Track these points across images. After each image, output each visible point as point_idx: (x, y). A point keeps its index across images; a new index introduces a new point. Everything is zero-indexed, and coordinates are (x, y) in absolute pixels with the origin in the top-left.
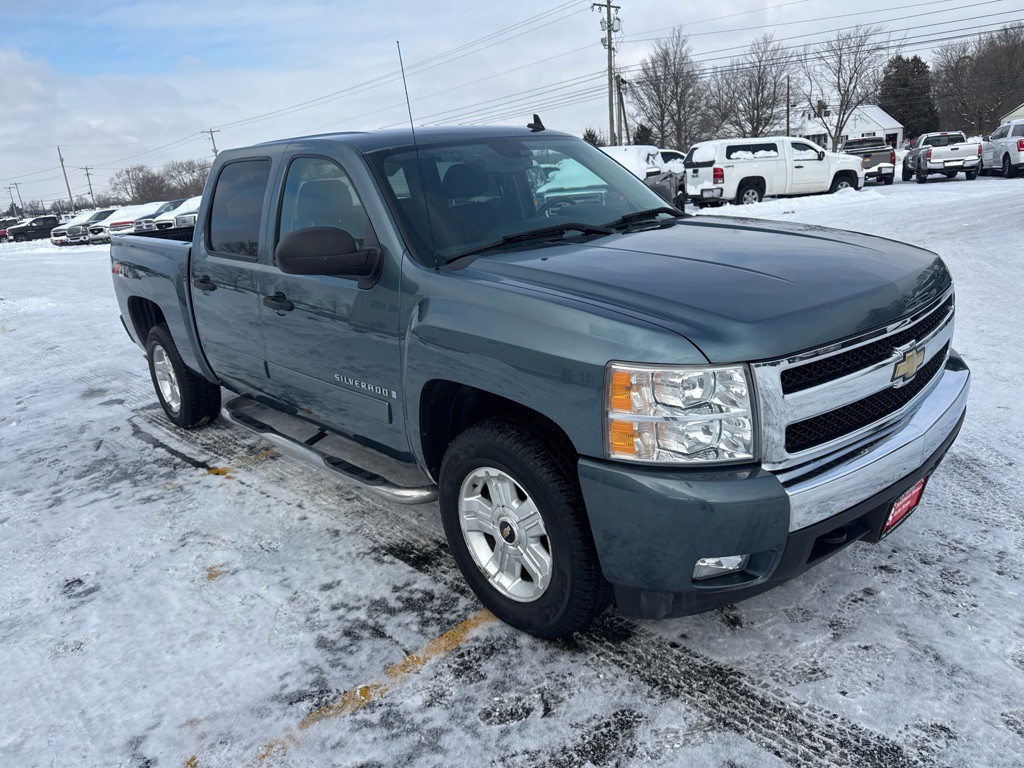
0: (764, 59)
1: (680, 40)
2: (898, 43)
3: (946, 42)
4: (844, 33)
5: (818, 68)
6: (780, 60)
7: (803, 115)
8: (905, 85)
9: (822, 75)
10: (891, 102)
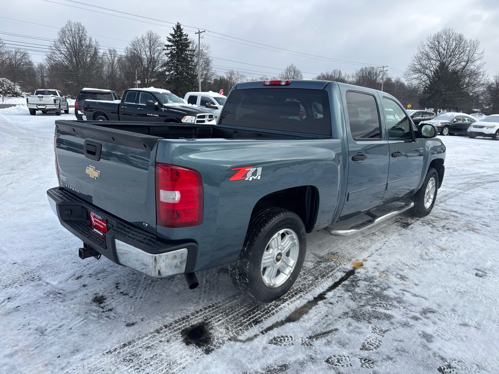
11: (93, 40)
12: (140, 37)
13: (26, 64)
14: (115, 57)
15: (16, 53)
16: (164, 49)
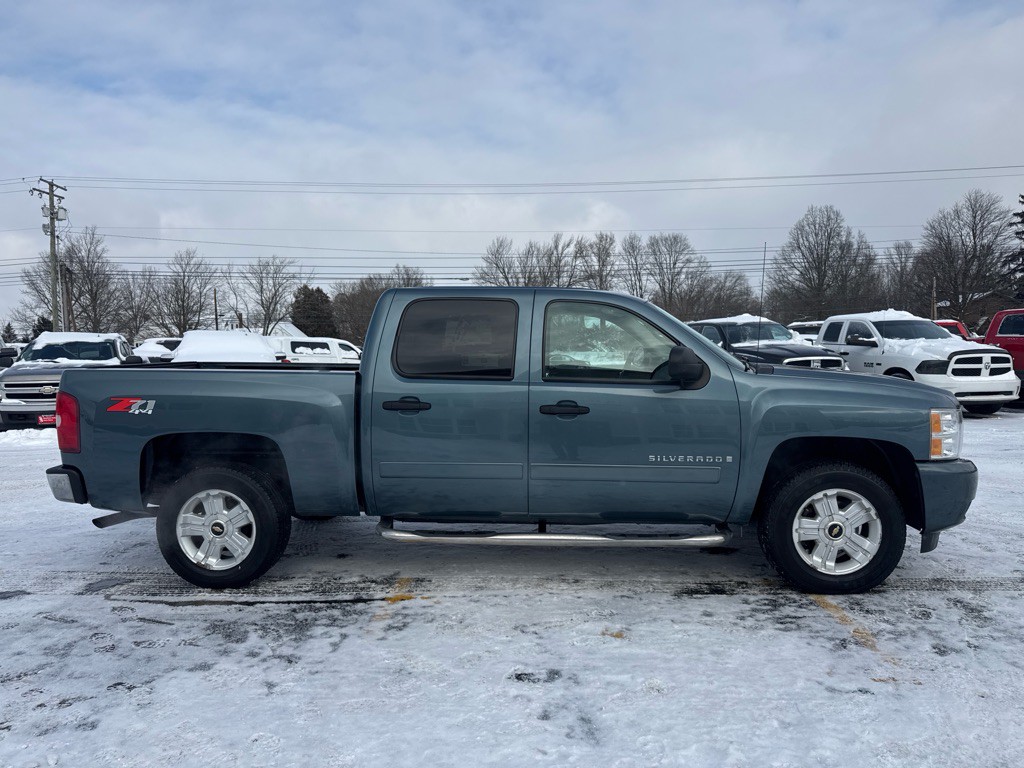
0: (188, 270)
1: (94, 241)
2: (308, 276)
3: (339, 281)
4: (264, 261)
5: (240, 286)
6: (205, 274)
7: (227, 325)
8: (315, 309)
9: (245, 292)
10: (303, 321)
11: (855, 233)
12: (949, 209)
13: (741, 293)
14: (907, 258)
15: (726, 278)
16: (1011, 224)
